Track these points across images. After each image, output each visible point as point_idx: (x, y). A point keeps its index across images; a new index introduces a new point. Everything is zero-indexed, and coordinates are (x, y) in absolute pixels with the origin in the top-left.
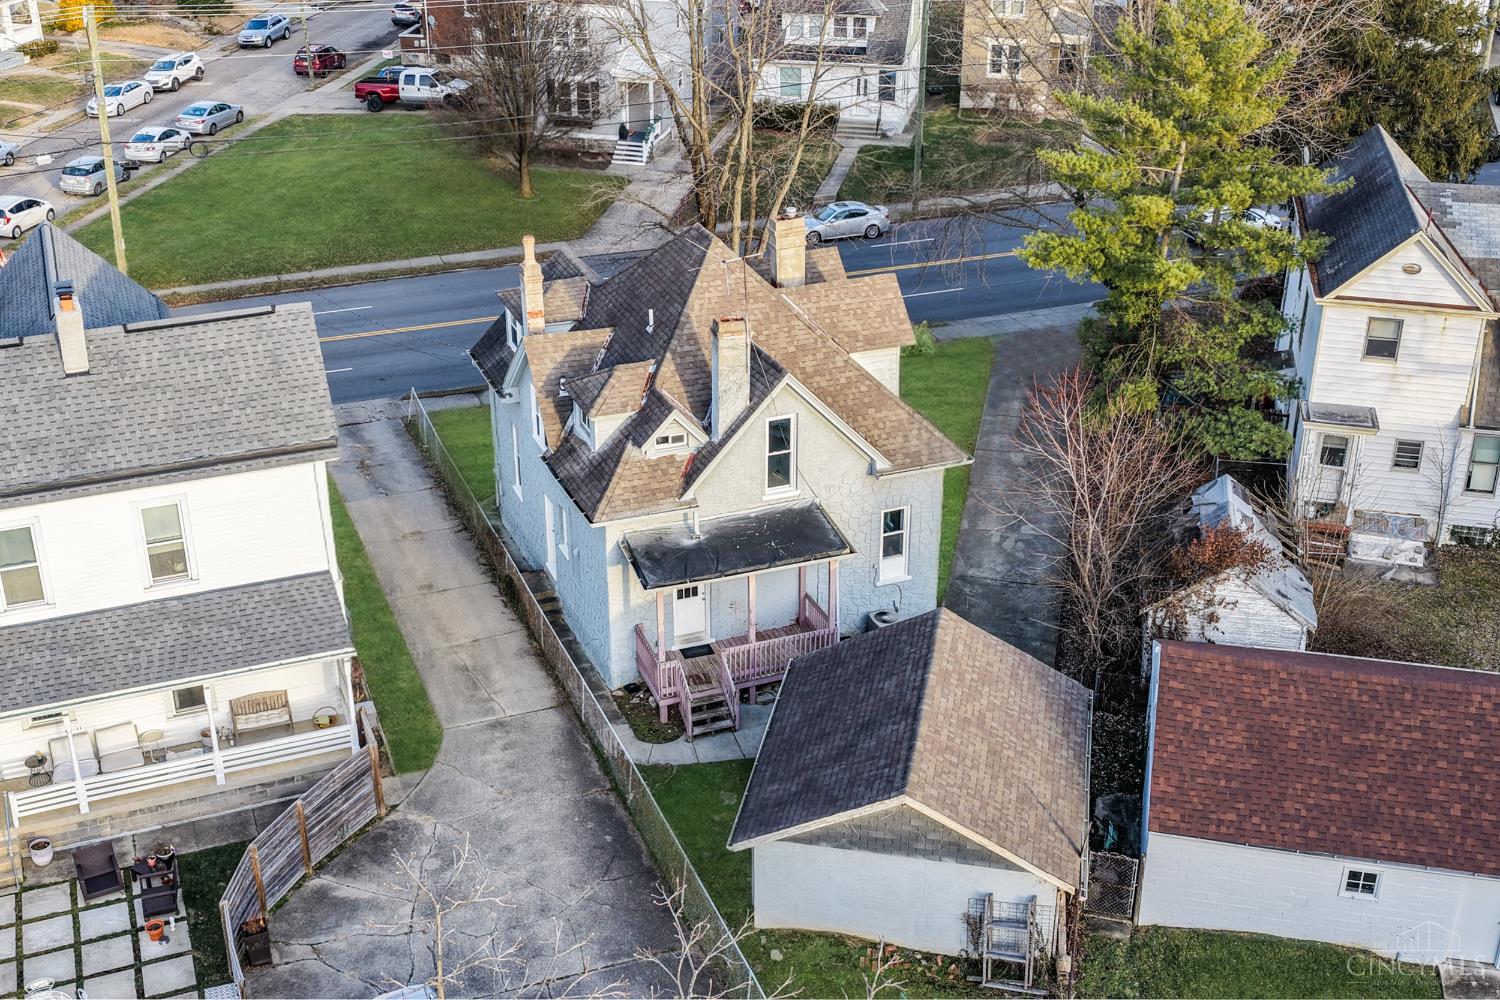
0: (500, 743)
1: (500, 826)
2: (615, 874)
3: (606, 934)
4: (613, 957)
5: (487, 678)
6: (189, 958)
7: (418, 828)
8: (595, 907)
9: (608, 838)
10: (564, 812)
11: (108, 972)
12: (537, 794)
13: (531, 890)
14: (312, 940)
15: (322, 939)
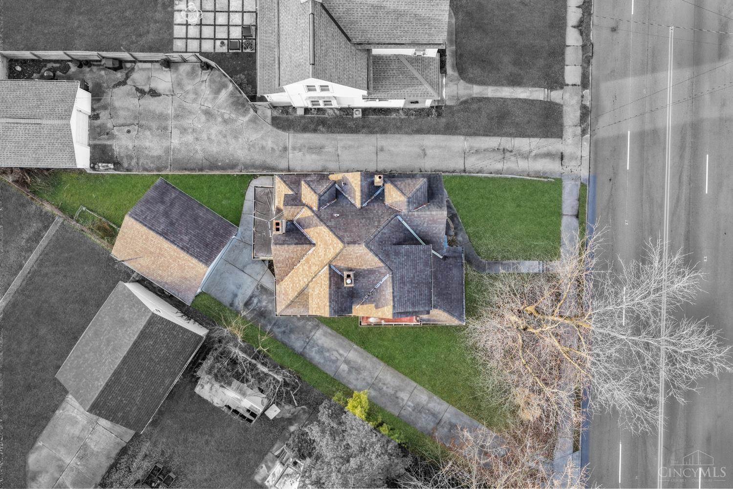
0: (276, 148)
1: (236, 137)
2: (204, 161)
3: (182, 152)
4: (173, 150)
5: (313, 153)
6: (213, 51)
7: (244, 116)
8: (193, 152)
9: (220, 164)
10: (236, 156)
11: (215, 32)
12: (247, 151)
13: (206, 138)
14: (207, 81)
15: (207, 84)
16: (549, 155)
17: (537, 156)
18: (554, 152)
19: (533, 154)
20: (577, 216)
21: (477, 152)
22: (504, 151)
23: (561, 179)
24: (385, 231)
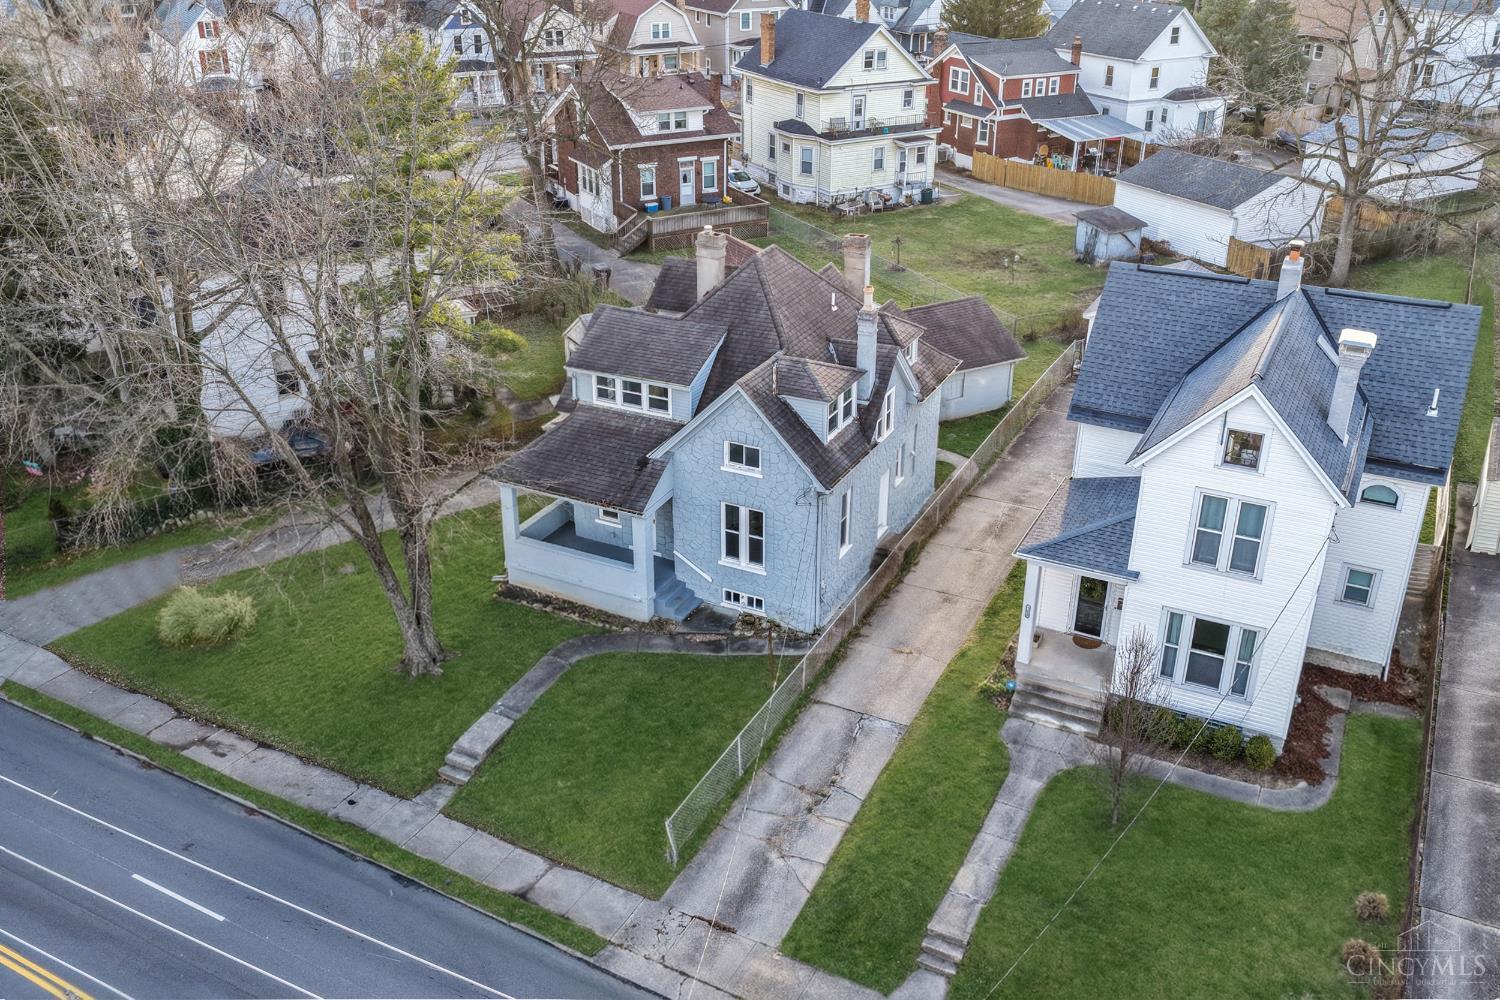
16: (747, 894)
17: (760, 863)
18: (747, 912)
19: (773, 856)
20: (523, 895)
21: (850, 740)
22: (820, 796)
23: (656, 897)
24: (762, 314)
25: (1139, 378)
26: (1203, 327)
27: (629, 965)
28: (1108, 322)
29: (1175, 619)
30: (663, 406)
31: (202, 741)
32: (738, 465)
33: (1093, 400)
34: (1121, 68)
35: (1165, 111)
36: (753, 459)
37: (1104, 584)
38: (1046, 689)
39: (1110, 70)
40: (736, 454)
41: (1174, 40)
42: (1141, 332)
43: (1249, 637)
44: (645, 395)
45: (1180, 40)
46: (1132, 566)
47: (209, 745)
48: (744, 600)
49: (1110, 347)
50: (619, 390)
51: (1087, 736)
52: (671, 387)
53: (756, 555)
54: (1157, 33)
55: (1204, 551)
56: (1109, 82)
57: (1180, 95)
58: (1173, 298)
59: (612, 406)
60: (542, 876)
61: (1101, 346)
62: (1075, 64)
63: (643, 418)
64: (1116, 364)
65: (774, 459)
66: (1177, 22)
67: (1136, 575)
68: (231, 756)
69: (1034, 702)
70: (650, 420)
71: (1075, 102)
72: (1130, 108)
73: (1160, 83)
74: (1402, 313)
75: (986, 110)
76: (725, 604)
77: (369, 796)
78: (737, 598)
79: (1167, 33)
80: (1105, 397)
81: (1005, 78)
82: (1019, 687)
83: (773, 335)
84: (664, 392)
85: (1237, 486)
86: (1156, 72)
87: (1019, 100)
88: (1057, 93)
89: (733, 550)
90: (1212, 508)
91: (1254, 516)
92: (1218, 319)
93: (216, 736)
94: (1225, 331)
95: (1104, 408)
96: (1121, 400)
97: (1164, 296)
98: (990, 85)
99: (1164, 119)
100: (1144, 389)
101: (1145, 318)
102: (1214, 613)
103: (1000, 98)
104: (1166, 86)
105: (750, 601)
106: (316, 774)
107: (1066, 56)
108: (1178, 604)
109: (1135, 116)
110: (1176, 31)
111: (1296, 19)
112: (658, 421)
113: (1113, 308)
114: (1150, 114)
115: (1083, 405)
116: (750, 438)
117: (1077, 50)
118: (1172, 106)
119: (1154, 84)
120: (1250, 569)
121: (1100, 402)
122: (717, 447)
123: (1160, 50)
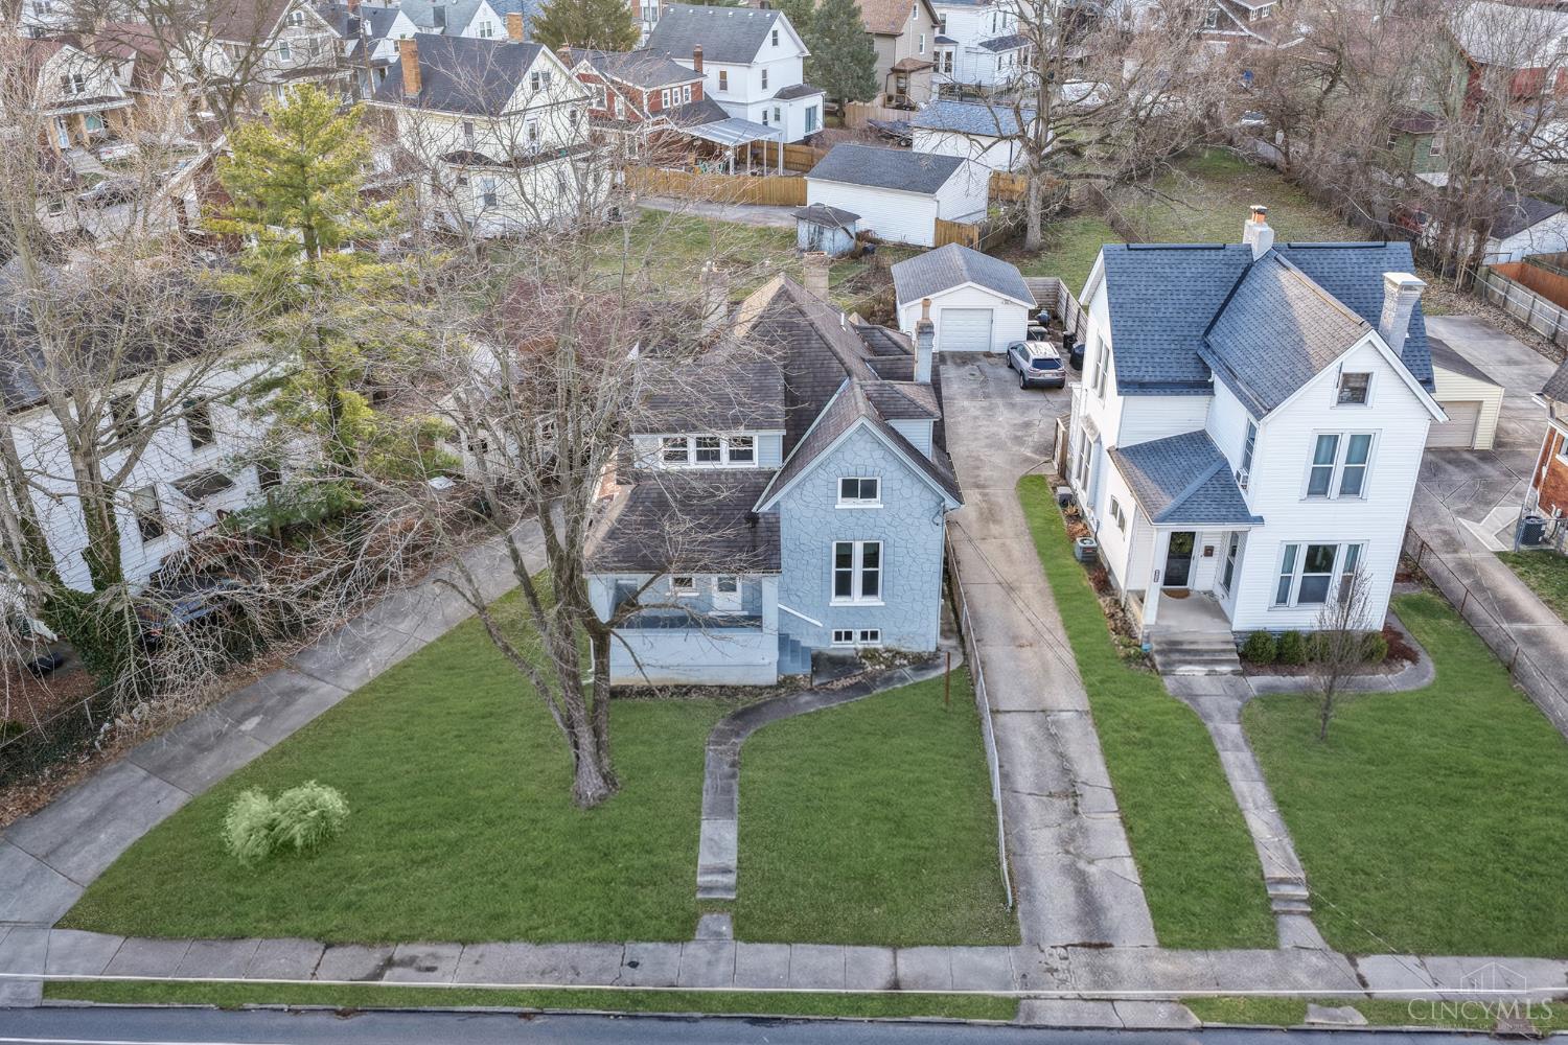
17: (1077, 875)
18: (1106, 923)
19: (1082, 865)
20: (895, 993)
21: (1053, 737)
22: (1074, 796)
23: (1017, 942)
25: (1166, 346)
26: (1203, 292)
27: (1054, 1012)
28: (1120, 301)
29: (1291, 550)
30: (748, 456)
31: (390, 963)
32: (853, 500)
33: (1134, 373)
34: (734, 72)
35: (778, 110)
36: (869, 490)
37: (1192, 535)
38: (1181, 643)
39: (723, 75)
40: (850, 488)
41: (775, 42)
42: (1152, 305)
43: (1354, 550)
44: (724, 449)
45: (780, 42)
46: (1253, 513)
47: (403, 963)
48: (857, 636)
49: (1130, 323)
50: (692, 449)
51: (1234, 673)
52: (756, 435)
53: (870, 587)
54: (762, 37)
55: (1318, 485)
56: (723, 86)
57: (787, 94)
58: (1168, 270)
59: (718, 467)
60: (895, 964)
61: (1122, 323)
62: (698, 72)
63: (727, 473)
64: (1142, 337)
65: (897, 485)
66: (777, 25)
67: (1260, 520)
68: (443, 966)
69: (1175, 657)
70: (734, 474)
71: (705, 108)
72: (750, 109)
73: (769, 84)
74: (1353, 256)
75: (632, 121)
76: (835, 644)
77: (642, 950)
78: (849, 636)
79: (770, 36)
80: (1144, 369)
81: (648, 90)
82: (1155, 647)
83: (835, 364)
84: (748, 442)
85: (1349, 421)
86: (764, 73)
87: (662, 111)
88: (690, 101)
89: (843, 587)
90: (1326, 445)
91: (1361, 445)
92: (1212, 283)
93: (401, 951)
94: (1221, 292)
95: (1147, 379)
96: (1158, 369)
97: (1159, 270)
98: (632, 97)
99: (777, 118)
100: (1174, 356)
101: (1150, 292)
102: (1322, 538)
103: (646, 109)
104: (774, 87)
105: (864, 636)
106: (566, 952)
107: (690, 65)
108: (1292, 537)
109: (754, 116)
110: (775, 33)
111: (862, 18)
112: (745, 473)
113: (1120, 287)
114: (765, 113)
115: (1127, 379)
116: (870, 469)
117: (699, 57)
118: (783, 105)
119: (765, 85)
120: (1357, 492)
121: (1141, 374)
122: (831, 486)
123: (766, 53)
